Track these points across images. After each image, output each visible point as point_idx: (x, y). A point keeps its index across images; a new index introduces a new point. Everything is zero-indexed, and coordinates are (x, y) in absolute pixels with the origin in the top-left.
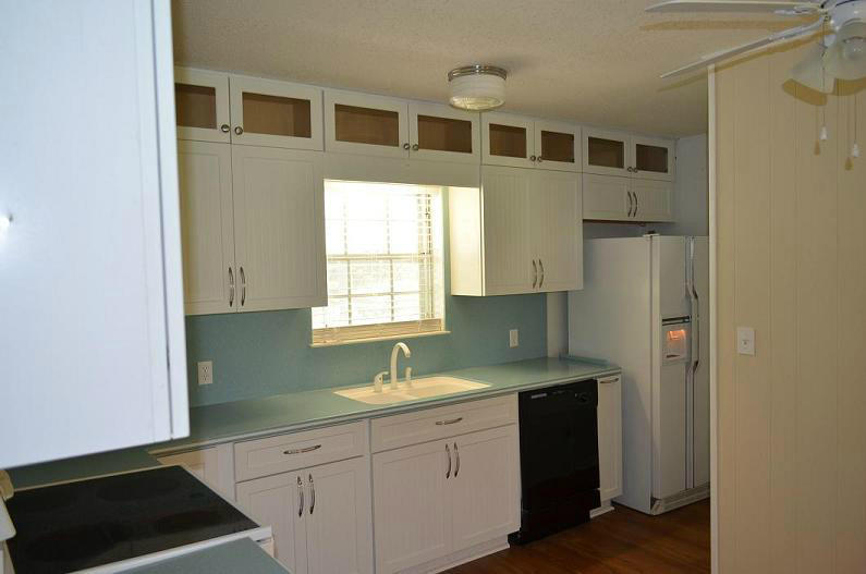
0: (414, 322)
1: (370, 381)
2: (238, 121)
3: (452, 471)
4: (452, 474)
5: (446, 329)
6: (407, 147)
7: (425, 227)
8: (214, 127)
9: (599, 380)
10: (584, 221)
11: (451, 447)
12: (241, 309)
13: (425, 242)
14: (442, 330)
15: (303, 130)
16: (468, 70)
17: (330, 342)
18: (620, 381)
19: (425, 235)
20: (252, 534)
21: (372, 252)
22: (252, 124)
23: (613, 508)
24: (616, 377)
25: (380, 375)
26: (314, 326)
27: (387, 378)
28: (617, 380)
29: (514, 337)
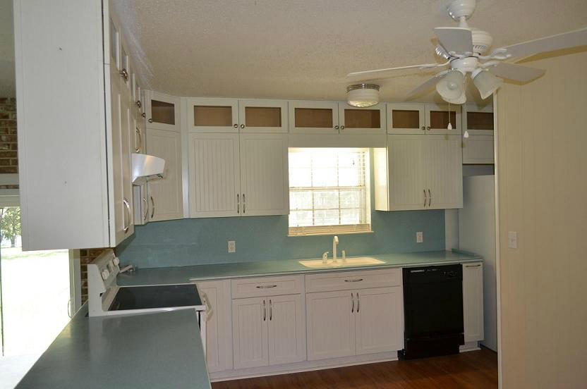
0: (352, 225)
1: (320, 257)
2: (243, 121)
3: (355, 309)
4: (355, 310)
5: (372, 230)
6: (337, 127)
7: (362, 171)
8: (231, 125)
9: (464, 265)
10: (463, 164)
11: (355, 295)
12: (243, 215)
13: (362, 179)
14: (369, 230)
15: (278, 123)
16: (358, 86)
17: (299, 234)
18: (481, 266)
19: (362, 175)
20: (197, 308)
21: (329, 185)
22: (249, 123)
23: (480, 349)
24: (478, 264)
25: (325, 254)
26: (291, 225)
27: (330, 256)
28: (479, 265)
29: (419, 237)
